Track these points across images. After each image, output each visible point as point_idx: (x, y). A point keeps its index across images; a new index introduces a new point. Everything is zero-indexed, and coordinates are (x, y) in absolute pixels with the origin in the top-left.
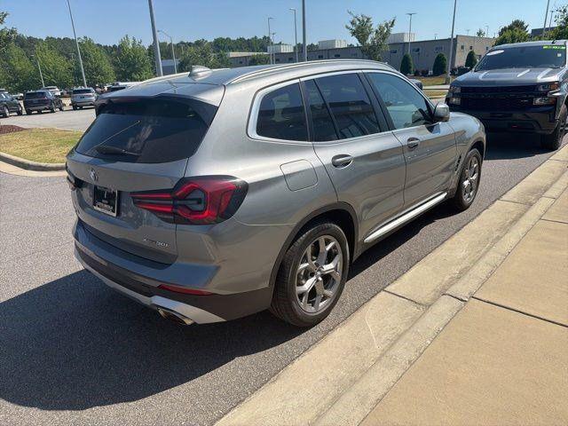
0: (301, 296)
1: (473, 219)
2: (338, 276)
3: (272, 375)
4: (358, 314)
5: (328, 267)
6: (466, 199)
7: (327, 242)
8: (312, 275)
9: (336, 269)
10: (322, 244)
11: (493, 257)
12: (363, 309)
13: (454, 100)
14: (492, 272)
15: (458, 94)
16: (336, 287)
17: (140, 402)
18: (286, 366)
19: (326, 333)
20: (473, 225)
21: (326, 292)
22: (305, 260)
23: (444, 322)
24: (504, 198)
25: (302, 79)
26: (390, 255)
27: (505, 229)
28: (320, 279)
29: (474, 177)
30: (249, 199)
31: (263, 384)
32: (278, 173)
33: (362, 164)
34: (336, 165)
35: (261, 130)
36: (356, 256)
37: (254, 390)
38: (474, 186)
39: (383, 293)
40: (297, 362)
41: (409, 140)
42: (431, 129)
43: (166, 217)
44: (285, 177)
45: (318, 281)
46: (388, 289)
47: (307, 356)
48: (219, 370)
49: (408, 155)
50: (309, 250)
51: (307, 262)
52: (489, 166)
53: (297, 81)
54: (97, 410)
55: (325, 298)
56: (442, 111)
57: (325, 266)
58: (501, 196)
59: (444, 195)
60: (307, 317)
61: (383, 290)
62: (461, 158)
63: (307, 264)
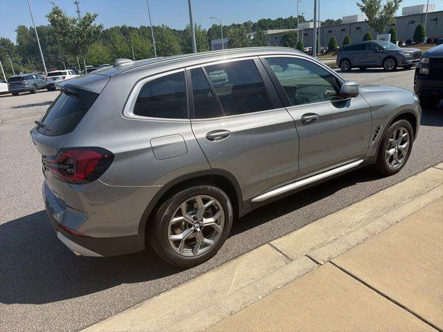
0: (177, 242)
1: (393, 185)
2: (220, 228)
3: (138, 302)
4: (235, 261)
5: (209, 221)
6: (392, 166)
7: (205, 201)
8: (190, 226)
9: (217, 222)
10: (199, 199)
13: (424, 70)
14: (365, 240)
16: (218, 237)
18: (152, 297)
19: (199, 275)
21: (206, 240)
22: (179, 214)
23: (285, 281)
25: (187, 68)
28: (199, 230)
29: (404, 146)
30: (114, 166)
32: (148, 145)
33: (241, 137)
34: (210, 138)
35: (137, 111)
36: (242, 213)
38: (404, 153)
39: (266, 246)
40: (162, 295)
41: (304, 115)
44: (152, 148)
45: (195, 231)
46: (271, 243)
47: (173, 291)
48: (105, 291)
50: (184, 206)
51: (182, 216)
53: (183, 70)
55: (206, 245)
56: (349, 87)
57: (204, 219)
58: (437, 164)
59: (362, 161)
60: (182, 260)
61: (268, 242)
62: (379, 128)
63: (182, 218)
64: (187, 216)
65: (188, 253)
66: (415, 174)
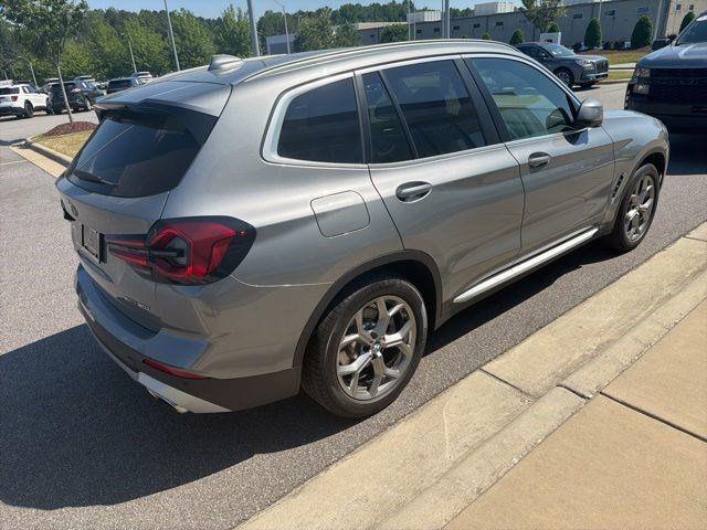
0: (348, 378)
1: (637, 266)
2: (409, 349)
3: (295, 485)
4: (436, 403)
5: (393, 339)
6: (631, 236)
7: (390, 306)
8: (367, 349)
9: (406, 340)
10: (382, 307)
11: (648, 331)
12: (444, 397)
13: (640, 87)
14: (640, 355)
15: (646, 79)
16: (406, 364)
18: (317, 473)
19: (384, 429)
20: (635, 276)
21: (390, 371)
22: (353, 330)
24: (693, 234)
25: (357, 72)
26: (502, 316)
27: (682, 283)
28: (379, 354)
29: (647, 205)
30: (257, 250)
31: (279, 498)
32: (306, 212)
33: (448, 194)
34: (402, 198)
35: (286, 148)
36: (439, 323)
38: (646, 217)
39: (478, 373)
40: (333, 469)
41: (533, 156)
42: (572, 139)
43: (143, 271)
44: (316, 217)
45: (375, 356)
46: (484, 368)
47: (350, 461)
48: (228, 471)
49: (528, 178)
50: (359, 316)
51: (356, 332)
53: (351, 75)
54: (67, 511)
55: (388, 379)
56: (590, 111)
57: (387, 337)
58: (688, 232)
59: (595, 230)
60: (356, 407)
61: (479, 368)
62: (622, 177)
63: (357, 336)
64: (364, 332)
65: (363, 395)
66: (663, 249)
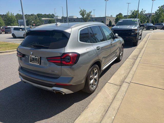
0: (90, 85)
1: (123, 63)
2: (97, 79)
3: (86, 107)
6: (121, 59)
8: (92, 79)
9: (97, 77)
11: (132, 72)
12: (104, 88)
14: (133, 76)
16: (97, 82)
17: (51, 118)
18: (89, 104)
19: (96, 95)
20: (123, 65)
21: (95, 83)
22: (91, 75)
23: (126, 89)
24: (129, 58)
26: (106, 73)
28: (94, 80)
29: (122, 53)
31: (84, 109)
34: (97, 49)
37: (83, 111)
38: (122, 55)
41: (111, 43)
42: (114, 40)
43: (58, 64)
50: (92, 72)
52: (125, 50)
55: (95, 85)
57: (95, 76)
59: (117, 57)
61: (107, 82)
66: (125, 61)
